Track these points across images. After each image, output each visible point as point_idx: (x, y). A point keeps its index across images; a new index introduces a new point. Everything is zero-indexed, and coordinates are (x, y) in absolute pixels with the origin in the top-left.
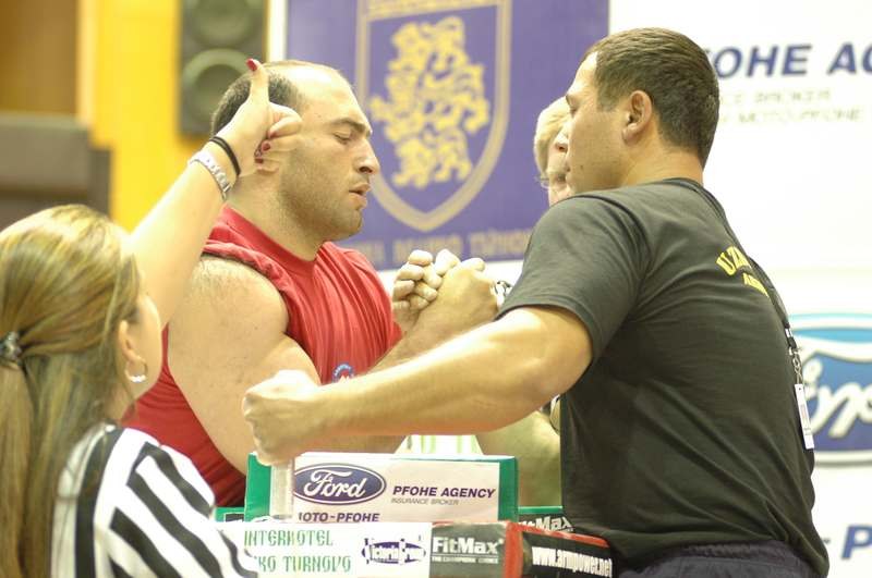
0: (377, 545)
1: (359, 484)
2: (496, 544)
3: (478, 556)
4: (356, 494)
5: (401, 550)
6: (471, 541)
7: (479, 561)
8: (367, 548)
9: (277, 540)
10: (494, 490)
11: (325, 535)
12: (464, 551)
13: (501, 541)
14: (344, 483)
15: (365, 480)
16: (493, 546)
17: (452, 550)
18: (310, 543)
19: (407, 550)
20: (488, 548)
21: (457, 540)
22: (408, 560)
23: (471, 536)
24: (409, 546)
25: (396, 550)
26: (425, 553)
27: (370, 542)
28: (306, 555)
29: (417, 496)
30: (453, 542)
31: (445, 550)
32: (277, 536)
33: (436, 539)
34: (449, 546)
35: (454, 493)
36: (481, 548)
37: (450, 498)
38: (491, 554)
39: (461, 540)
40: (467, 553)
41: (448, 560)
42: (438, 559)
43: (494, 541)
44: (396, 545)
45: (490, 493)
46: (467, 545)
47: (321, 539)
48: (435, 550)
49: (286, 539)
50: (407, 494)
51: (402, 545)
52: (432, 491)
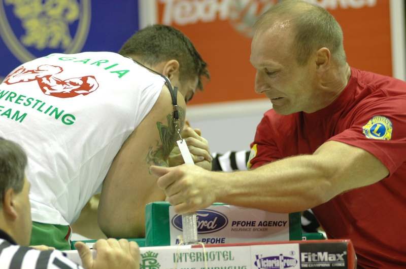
0: (265, 259)
1: (213, 221)
2: (342, 255)
3: (331, 263)
4: (212, 227)
5: (281, 261)
6: (326, 254)
7: (333, 265)
8: (258, 261)
9: (196, 258)
10: (286, 222)
11: (229, 254)
12: (322, 260)
13: (345, 253)
14: (205, 221)
15: (216, 218)
16: (340, 256)
17: (314, 260)
18: (219, 259)
19: (285, 261)
20: (337, 258)
21: (316, 254)
22: (286, 266)
23: (326, 251)
24: (286, 258)
25: (278, 261)
26: (297, 262)
27: (260, 257)
28: (217, 266)
29: (245, 227)
30: (314, 255)
31: (310, 260)
32: (196, 255)
33: (303, 254)
34: (312, 258)
35: (265, 224)
36: (332, 258)
37: (263, 227)
38: (339, 261)
39: (320, 254)
40: (324, 261)
41: (312, 266)
42: (306, 266)
43: (341, 254)
44: (277, 258)
45: (285, 223)
46: (324, 256)
47: (226, 257)
48: (303, 260)
49: (202, 257)
50: (240, 226)
51: (281, 258)
52: (253, 224)
